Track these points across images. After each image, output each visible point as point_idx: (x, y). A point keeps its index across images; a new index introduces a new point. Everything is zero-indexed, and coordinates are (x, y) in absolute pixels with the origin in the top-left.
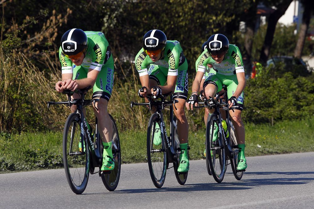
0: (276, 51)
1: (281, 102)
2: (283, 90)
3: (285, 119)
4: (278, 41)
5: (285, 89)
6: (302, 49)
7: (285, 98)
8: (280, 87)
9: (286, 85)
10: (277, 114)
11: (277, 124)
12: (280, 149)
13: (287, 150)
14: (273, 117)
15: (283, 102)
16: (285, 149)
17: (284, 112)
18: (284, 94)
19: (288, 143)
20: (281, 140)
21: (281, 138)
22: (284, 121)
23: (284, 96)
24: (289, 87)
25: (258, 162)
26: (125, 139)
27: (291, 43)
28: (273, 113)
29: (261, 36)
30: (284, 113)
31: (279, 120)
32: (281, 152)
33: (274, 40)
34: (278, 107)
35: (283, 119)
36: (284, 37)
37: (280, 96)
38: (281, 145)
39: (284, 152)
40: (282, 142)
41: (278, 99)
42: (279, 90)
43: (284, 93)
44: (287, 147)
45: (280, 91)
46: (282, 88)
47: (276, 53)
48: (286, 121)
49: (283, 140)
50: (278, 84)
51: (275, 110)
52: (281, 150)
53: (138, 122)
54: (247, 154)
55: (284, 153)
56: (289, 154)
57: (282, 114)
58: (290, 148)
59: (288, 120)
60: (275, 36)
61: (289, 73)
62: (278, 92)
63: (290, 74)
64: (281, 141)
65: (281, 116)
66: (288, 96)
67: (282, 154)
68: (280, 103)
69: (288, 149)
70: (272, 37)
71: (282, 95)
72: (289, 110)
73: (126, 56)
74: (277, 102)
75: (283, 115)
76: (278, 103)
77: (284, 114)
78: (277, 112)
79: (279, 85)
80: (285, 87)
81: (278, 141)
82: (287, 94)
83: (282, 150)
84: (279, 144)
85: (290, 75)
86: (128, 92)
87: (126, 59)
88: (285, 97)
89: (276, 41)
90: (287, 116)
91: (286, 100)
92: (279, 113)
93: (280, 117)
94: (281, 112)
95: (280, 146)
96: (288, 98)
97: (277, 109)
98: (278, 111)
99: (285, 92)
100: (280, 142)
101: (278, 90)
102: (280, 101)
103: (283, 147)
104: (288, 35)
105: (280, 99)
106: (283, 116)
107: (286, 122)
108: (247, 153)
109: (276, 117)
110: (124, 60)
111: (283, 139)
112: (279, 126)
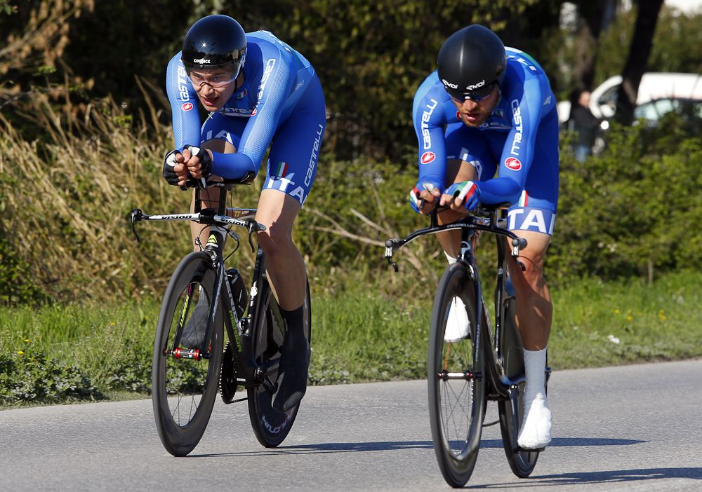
1: (673, 220)
2: (677, 187)
3: (685, 267)
4: (665, 56)
5: (683, 185)
7: (685, 210)
8: (668, 179)
9: (687, 173)
10: (663, 253)
11: (664, 278)
12: (671, 347)
13: (691, 351)
14: (652, 260)
15: (679, 220)
16: (685, 347)
17: (681, 246)
18: (682, 199)
19: (692, 331)
20: (673, 322)
21: (673, 318)
22: (683, 271)
23: (680, 203)
24: (694, 179)
25: (610, 384)
28: (651, 251)
29: (618, 41)
30: (680, 250)
31: (667, 269)
32: (674, 355)
33: (655, 51)
34: (666, 232)
35: (679, 265)
36: (681, 44)
37: (671, 203)
38: (674, 337)
39: (682, 354)
40: (678, 327)
41: (666, 213)
42: (668, 187)
43: (681, 196)
44: (690, 342)
45: (669, 190)
46: (676, 183)
48: (688, 271)
49: (678, 323)
50: (665, 171)
51: (656, 241)
52: (673, 351)
54: (582, 362)
55: (682, 358)
56: (697, 359)
57: (676, 253)
58: (698, 344)
59: (693, 269)
60: (656, 40)
61: (694, 140)
62: (666, 193)
63: (696, 143)
64: (673, 325)
65: (672, 257)
66: (691, 203)
67: (677, 360)
68: (670, 223)
69: (692, 349)
70: (649, 46)
71: (676, 201)
72: (694, 240)
74: (662, 221)
75: (680, 255)
76: (665, 223)
77: (683, 254)
78: (662, 248)
79: (668, 174)
80: (684, 179)
81: (666, 325)
82: (689, 198)
83: (676, 351)
84: (669, 334)
85: (696, 147)
88: (685, 205)
89: (659, 57)
90: (691, 257)
91: (687, 214)
92: (667, 249)
93: (670, 261)
94: (674, 246)
95: (670, 339)
96: (691, 209)
97: (663, 239)
98: (665, 245)
99: (685, 192)
100: (671, 327)
101: (664, 188)
102: (669, 216)
103: (680, 342)
104: (690, 38)
105: (670, 212)
106: (678, 258)
107: (687, 273)
108: (581, 358)
109: (659, 259)
111: (680, 319)
112: (669, 284)
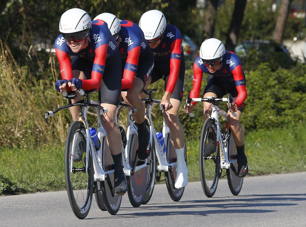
0: (248, 33)
1: (255, 104)
2: (257, 87)
3: (261, 128)
4: (250, 20)
5: (260, 86)
6: (284, 31)
7: (261, 99)
8: (252, 83)
9: (262, 80)
10: (250, 121)
11: (250, 133)
12: (254, 169)
13: (264, 171)
14: (244, 125)
15: (257, 104)
16: (261, 169)
17: (259, 117)
18: (259, 93)
19: (265, 161)
20: (255, 156)
21: (255, 154)
22: (260, 130)
23: (258, 95)
24: (265, 83)
25: (223, 188)
26: (39, 157)
27: (267, 23)
28: (244, 120)
29: (226, 13)
30: (259, 120)
31: (252, 129)
32: (255, 173)
33: (245, 18)
34: (251, 111)
35: (258, 127)
36: (258, 14)
37: (254, 95)
38: (256, 164)
39: (260, 173)
40: (257, 159)
41: (251, 101)
42: (252, 87)
43: (259, 91)
44: (264, 166)
45: (253, 89)
46: (256, 85)
47: (247, 37)
48: (262, 130)
49: (257, 157)
50: (250, 80)
51: (247, 115)
52: (255, 171)
53: (58, 134)
54: (209, 177)
55: (259, 175)
56: (267, 175)
57: (256, 121)
58: (268, 168)
59: (265, 129)
60: (245, 12)
61: (266, 63)
62: (251, 90)
63: (267, 65)
64: (255, 158)
65: (255, 123)
66: (264, 95)
67: (257, 176)
68: (253, 106)
69: (265, 170)
70: (242, 15)
71: (256, 94)
72: (265, 114)
73: (40, 43)
74: (249, 104)
75: (258, 122)
76: (250, 106)
77: (260, 121)
78: (249, 118)
79: (252, 80)
80: (261, 83)
81: (251, 158)
82: (263, 93)
83: (256, 171)
84: (253, 163)
85: (267, 67)
86: (43, 92)
87: (41, 46)
88: (261, 96)
89: (247, 20)
90: (264, 123)
91: (262, 101)
92: (252, 119)
93: (253, 125)
94: (255, 117)
95: (253, 165)
96: (264, 98)
97: (250, 114)
98: (250, 117)
99: (261, 90)
100: (254, 159)
101: (250, 88)
102: (253, 102)
103: (258, 166)
104: (263, 12)
105: (253, 100)
106: (257, 124)
107: (262, 131)
108: (208, 175)
109: (248, 124)
110: (37, 48)
111: (259, 155)
112: (253, 137)
